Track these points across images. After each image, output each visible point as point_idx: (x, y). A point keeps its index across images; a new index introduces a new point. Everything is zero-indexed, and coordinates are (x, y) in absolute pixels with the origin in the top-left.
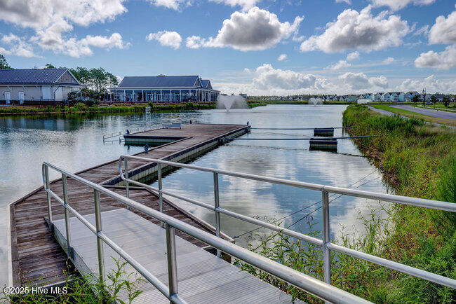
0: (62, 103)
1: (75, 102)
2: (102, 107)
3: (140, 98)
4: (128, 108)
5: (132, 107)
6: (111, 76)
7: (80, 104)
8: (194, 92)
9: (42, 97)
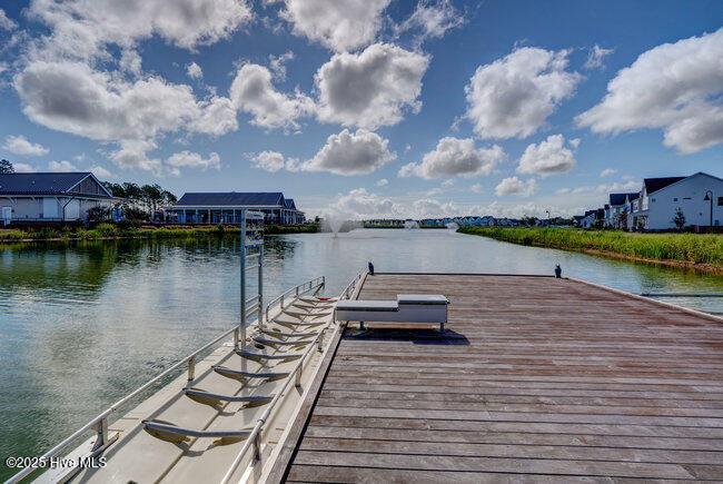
0: (75, 225)
1: (98, 223)
2: (144, 230)
3: (205, 219)
4: (187, 231)
5: (193, 230)
6: (170, 195)
7: (106, 226)
8: (277, 212)
9: (41, 216)
